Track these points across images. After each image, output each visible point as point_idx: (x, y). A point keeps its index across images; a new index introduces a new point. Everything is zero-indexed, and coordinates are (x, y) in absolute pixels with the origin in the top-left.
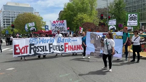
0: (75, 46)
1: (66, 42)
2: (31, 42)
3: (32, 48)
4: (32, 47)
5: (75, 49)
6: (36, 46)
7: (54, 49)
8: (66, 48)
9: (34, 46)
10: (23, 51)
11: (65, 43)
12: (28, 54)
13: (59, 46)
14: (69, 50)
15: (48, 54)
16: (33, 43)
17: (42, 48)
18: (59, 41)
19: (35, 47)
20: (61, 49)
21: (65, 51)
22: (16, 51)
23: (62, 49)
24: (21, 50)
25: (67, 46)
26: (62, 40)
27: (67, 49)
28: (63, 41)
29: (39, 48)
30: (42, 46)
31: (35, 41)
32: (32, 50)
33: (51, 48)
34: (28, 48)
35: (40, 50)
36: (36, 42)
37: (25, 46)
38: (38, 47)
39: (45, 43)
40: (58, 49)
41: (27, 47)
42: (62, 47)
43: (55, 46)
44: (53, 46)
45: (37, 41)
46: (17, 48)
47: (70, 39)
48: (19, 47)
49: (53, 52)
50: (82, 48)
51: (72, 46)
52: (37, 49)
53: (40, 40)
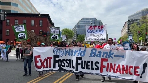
0: (119, 66)
1: (105, 58)
2: (55, 53)
3: (56, 61)
4: (57, 59)
5: (118, 70)
6: (62, 58)
7: (83, 67)
8: (102, 66)
10: (45, 64)
11: (102, 58)
13: (92, 62)
14: (107, 70)
17: (68, 62)
18: (93, 55)
19: (60, 60)
20: (94, 66)
21: (101, 71)
23: (96, 68)
24: (42, 63)
25: (105, 64)
26: (97, 53)
27: (104, 69)
28: (99, 54)
29: (65, 62)
30: (68, 60)
31: (60, 52)
32: (57, 64)
33: (79, 64)
34: (52, 61)
35: (66, 64)
37: (48, 58)
38: (64, 60)
39: (72, 55)
40: (90, 67)
42: (97, 64)
43: (85, 61)
44: (82, 61)
45: (63, 52)
46: (38, 59)
47: (111, 53)
48: (40, 58)
49: (81, 72)
50: (131, 72)
51: (113, 65)
52: (62, 63)
53: (66, 51)
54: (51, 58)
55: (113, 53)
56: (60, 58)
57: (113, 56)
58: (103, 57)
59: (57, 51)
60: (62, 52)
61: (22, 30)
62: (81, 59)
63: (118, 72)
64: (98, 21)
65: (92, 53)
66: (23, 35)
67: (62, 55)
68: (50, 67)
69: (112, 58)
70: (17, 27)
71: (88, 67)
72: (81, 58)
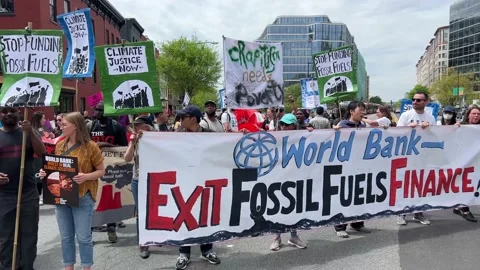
0: (432, 173)
1: (400, 156)
2: (241, 160)
3: (245, 196)
4: (247, 186)
5: (430, 187)
6: (267, 180)
7: (346, 198)
8: (395, 185)
9: (253, 183)
10: (196, 211)
11: (394, 157)
12: (224, 225)
13: (370, 175)
14: (406, 196)
15: (317, 224)
16: (253, 163)
17: (293, 191)
18: (373, 151)
19: (260, 187)
21: (392, 201)
22: (160, 208)
23: (380, 193)
24: (184, 207)
25: (400, 174)
26: (383, 144)
27: (400, 193)
28: (387, 148)
29: (278, 193)
30: (291, 184)
31: (261, 155)
32: (245, 207)
33: (334, 190)
34: (227, 194)
35: (285, 202)
36: (266, 160)
37: (209, 183)
38: (276, 186)
39: (308, 163)
40: (364, 196)
41: (218, 185)
42: (382, 181)
43: (351, 178)
44: (343, 179)
45: (273, 154)
47: (416, 137)
48: (173, 186)
49: (339, 217)
50: (456, 185)
51: (418, 175)
52: (269, 199)
53: (288, 148)
54: (224, 183)
55: (419, 138)
56: (260, 180)
57: (418, 146)
58: (397, 154)
59: (248, 151)
60: (268, 152)
61: (134, 65)
62: (340, 172)
63: (430, 191)
64: (336, 26)
65: (369, 145)
66: (137, 91)
67: (272, 164)
68: (216, 221)
69: (417, 153)
70: (117, 52)
71: (360, 196)
72: (341, 166)
